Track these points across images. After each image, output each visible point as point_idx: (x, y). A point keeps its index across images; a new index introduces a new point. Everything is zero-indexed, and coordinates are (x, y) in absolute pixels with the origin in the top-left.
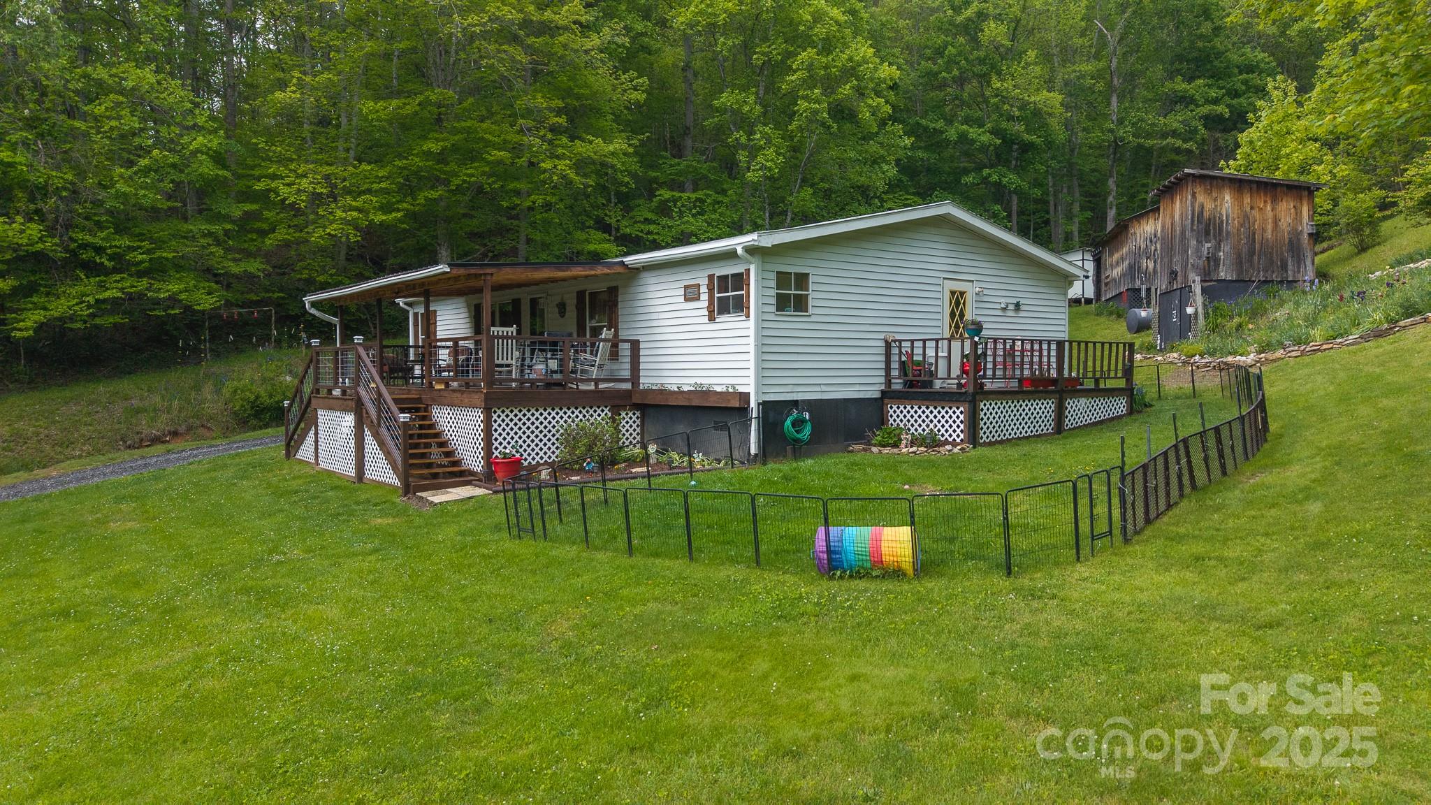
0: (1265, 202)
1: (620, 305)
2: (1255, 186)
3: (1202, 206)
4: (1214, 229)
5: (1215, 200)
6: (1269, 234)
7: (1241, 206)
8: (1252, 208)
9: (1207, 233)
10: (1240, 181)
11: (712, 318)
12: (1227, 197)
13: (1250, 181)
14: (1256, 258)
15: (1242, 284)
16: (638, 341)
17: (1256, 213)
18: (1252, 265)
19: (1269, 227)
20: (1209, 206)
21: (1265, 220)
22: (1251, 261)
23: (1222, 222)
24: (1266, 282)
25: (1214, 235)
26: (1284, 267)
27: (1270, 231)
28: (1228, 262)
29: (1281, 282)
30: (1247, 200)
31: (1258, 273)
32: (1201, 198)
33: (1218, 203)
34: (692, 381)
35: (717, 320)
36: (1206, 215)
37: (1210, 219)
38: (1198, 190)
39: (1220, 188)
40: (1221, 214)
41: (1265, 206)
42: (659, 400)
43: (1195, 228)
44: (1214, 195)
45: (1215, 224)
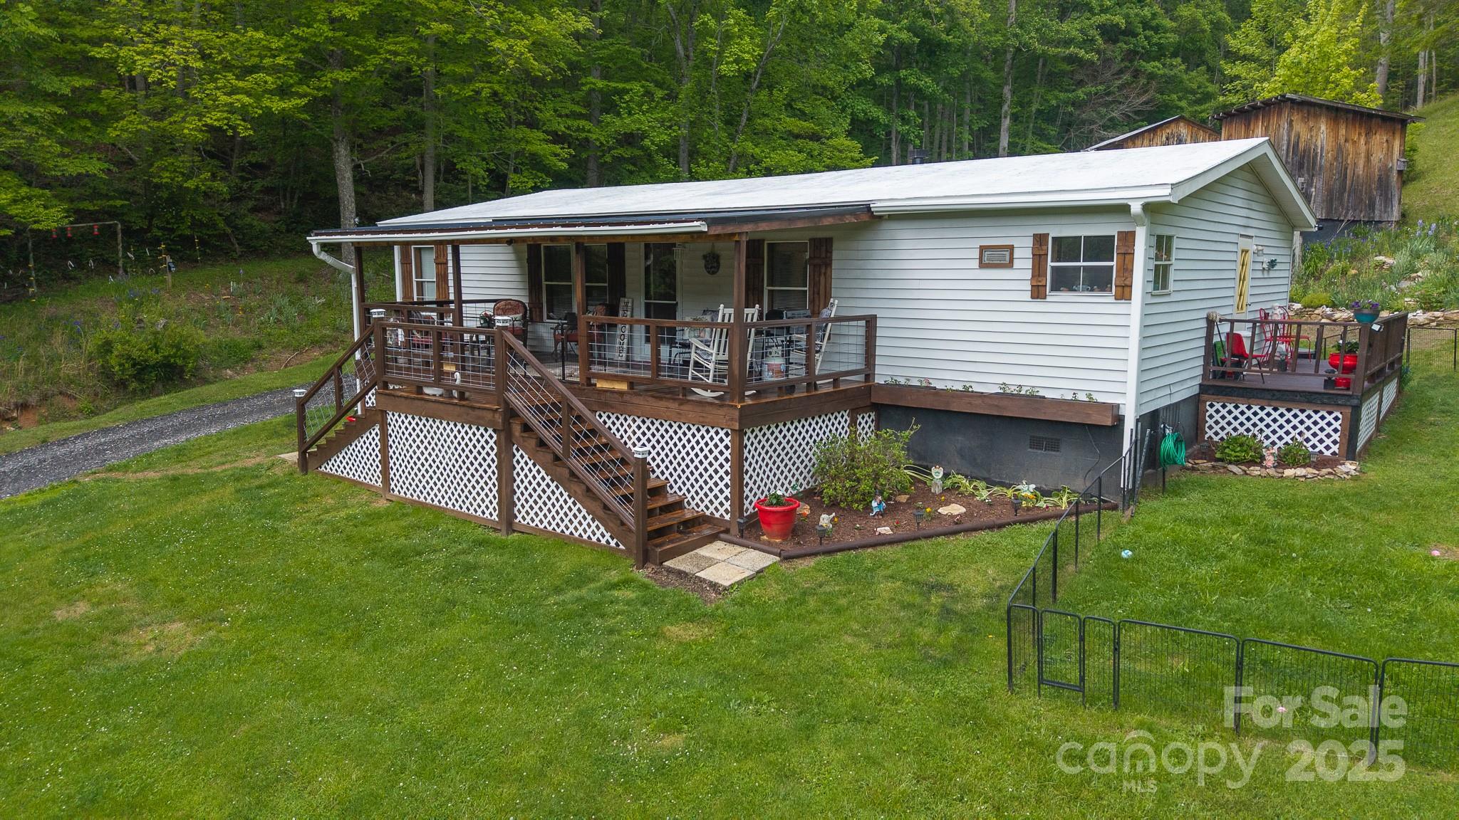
0: (1360, 134)
1: (835, 265)
2: (1350, 116)
3: (1298, 136)
4: (1309, 162)
5: (1311, 130)
6: (1360, 171)
7: (1337, 137)
8: (1346, 141)
9: (1301, 166)
10: (1337, 109)
11: (1038, 293)
12: (1323, 127)
13: (1348, 111)
14: (1346, 195)
15: (1330, 224)
16: (875, 317)
17: (1349, 146)
18: (1341, 204)
19: (1361, 163)
20: (1305, 136)
21: (1358, 154)
22: (1341, 198)
23: (1317, 154)
24: (1354, 222)
25: (1308, 169)
26: (1372, 206)
27: (1361, 166)
28: (1319, 199)
29: (1369, 222)
30: (1343, 131)
31: (1347, 213)
32: (1299, 127)
33: (1314, 133)
34: (1000, 380)
35: (1048, 299)
36: (1302, 146)
37: (1305, 151)
38: (1295, 118)
39: (1317, 117)
40: (1316, 146)
41: (1359, 139)
42: (928, 403)
43: (1290, 160)
44: (1311, 124)
45: (1309, 157)
